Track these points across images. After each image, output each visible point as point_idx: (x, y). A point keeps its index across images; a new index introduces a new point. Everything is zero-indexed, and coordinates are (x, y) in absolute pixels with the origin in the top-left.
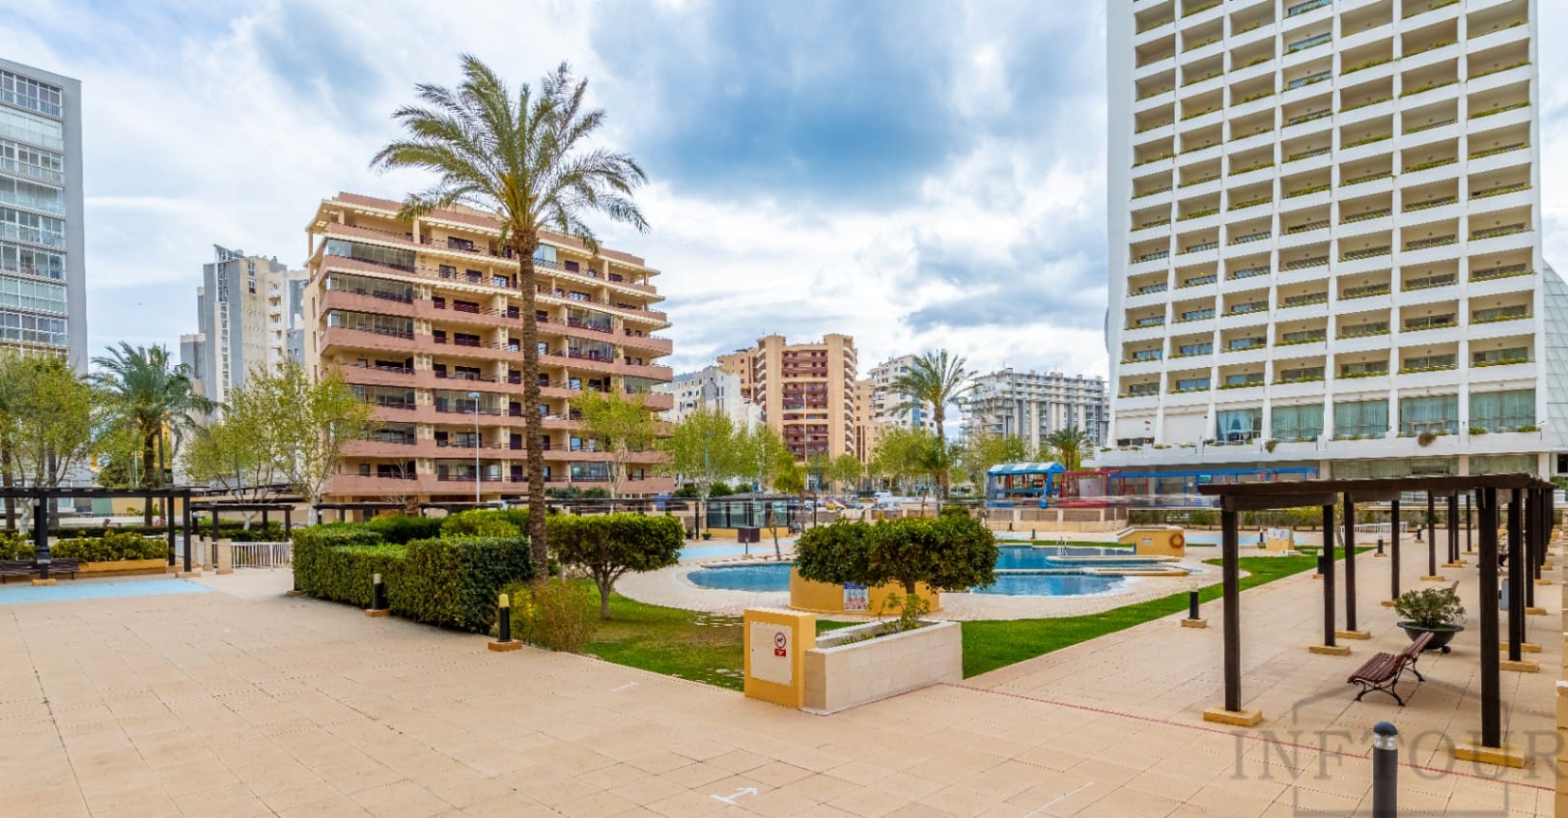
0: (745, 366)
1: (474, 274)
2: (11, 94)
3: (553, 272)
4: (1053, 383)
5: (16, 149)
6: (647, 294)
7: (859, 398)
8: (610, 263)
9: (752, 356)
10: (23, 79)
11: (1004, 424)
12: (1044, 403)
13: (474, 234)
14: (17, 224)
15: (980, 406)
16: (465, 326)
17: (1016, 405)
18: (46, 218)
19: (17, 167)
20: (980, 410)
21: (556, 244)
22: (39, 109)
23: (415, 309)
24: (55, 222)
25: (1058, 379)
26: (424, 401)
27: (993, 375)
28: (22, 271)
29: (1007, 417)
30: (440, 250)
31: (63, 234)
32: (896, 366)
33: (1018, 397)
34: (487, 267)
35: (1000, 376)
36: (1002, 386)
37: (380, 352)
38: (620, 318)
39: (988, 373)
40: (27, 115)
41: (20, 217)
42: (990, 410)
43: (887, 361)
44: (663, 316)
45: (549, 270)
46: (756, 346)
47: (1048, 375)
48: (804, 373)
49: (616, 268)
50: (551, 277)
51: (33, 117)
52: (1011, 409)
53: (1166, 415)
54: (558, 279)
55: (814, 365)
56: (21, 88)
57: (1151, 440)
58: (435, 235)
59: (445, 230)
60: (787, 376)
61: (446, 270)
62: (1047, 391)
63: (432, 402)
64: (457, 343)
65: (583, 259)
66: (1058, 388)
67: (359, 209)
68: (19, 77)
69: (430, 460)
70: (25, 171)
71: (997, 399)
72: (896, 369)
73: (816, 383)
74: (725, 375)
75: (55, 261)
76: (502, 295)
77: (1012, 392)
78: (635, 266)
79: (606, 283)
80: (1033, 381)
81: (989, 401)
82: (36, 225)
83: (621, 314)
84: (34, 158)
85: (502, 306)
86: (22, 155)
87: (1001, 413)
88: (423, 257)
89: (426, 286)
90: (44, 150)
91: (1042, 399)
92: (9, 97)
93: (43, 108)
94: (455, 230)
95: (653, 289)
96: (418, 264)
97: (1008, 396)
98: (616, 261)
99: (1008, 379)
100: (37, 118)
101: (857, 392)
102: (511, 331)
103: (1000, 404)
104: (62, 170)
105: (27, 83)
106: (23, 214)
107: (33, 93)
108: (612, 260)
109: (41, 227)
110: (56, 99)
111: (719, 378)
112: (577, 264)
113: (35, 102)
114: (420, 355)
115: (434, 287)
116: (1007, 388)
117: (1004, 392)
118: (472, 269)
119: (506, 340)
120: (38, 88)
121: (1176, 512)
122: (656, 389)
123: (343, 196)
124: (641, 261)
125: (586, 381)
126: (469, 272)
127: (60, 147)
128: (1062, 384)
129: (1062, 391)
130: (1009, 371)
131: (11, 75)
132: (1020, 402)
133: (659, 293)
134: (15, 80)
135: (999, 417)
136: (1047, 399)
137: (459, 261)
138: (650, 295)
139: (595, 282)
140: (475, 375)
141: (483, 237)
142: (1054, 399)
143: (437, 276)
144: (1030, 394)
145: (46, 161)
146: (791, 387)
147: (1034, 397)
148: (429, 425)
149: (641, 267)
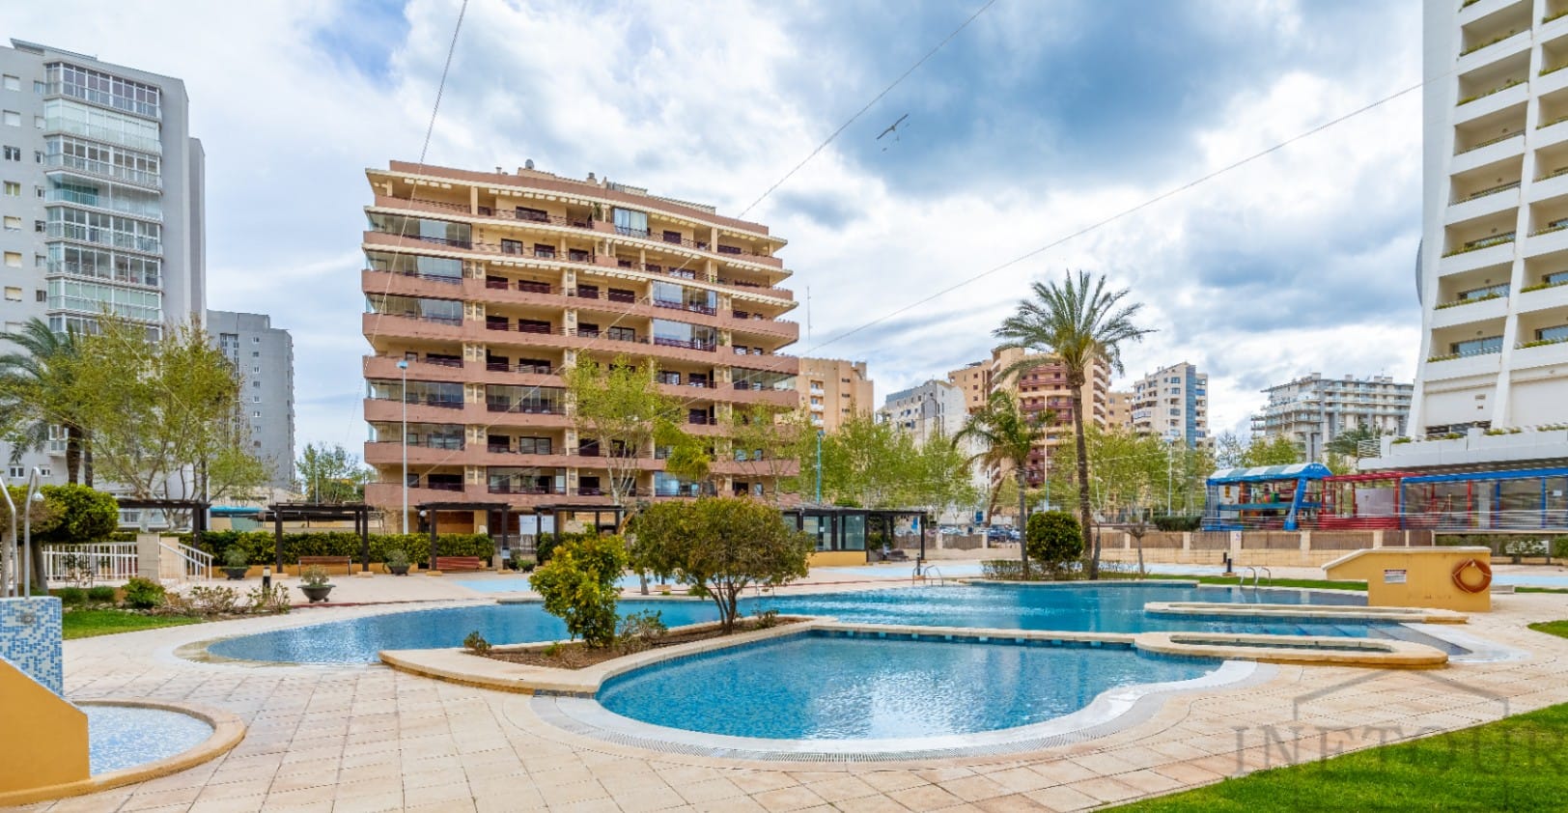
0: (979, 382)
1: (545, 249)
2: (108, 96)
3: (640, 242)
4: (1379, 390)
5: (111, 152)
6: (771, 268)
7: (1111, 413)
8: (720, 231)
9: (985, 368)
10: (120, 80)
11: (1308, 444)
12: (1365, 416)
13: (545, 202)
14: (111, 229)
15: (1276, 422)
16: (535, 310)
17: (1326, 420)
18: (142, 223)
19: (111, 171)
20: (1278, 427)
21: (645, 209)
22: (135, 111)
23: (463, 290)
24: (150, 227)
25: (1385, 386)
26: (473, 399)
27: (1294, 383)
28: (116, 278)
29: (1312, 435)
30: (506, 222)
31: (158, 239)
32: (1166, 376)
33: (1329, 409)
34: (559, 238)
35: (1302, 384)
36: (1308, 395)
37: (430, 343)
38: (728, 296)
39: (1289, 381)
40: (123, 117)
41: (115, 223)
42: (1288, 426)
43: (1155, 371)
44: (788, 294)
45: (636, 240)
46: (990, 357)
47: (1372, 380)
48: (1045, 386)
49: (730, 238)
50: (639, 250)
51: (130, 119)
52: (1318, 424)
53: (1513, 384)
54: (648, 252)
55: (1057, 375)
56: (117, 89)
57: (1486, 425)
58: (500, 204)
59: (510, 198)
60: (1025, 390)
61: (510, 245)
62: (1371, 401)
63: (483, 399)
64: (521, 329)
65: (686, 228)
66: (1385, 397)
67: (410, 178)
68: (116, 78)
69: (480, 468)
70: (120, 175)
71: (1298, 413)
72: (1166, 380)
73: (1058, 397)
74: (946, 390)
75: (151, 268)
76: (571, 270)
77: (1318, 403)
78: (754, 235)
79: (714, 255)
80: (1350, 388)
81: (1288, 415)
82: (132, 230)
83: (730, 291)
84: (129, 161)
85: (569, 284)
86: (118, 159)
87: (1303, 429)
88: (482, 229)
89: (478, 263)
90: (140, 153)
91: (1360, 410)
92: (106, 99)
93: (139, 110)
94: (522, 199)
95: (779, 263)
96: (475, 239)
97: (1315, 407)
98: (727, 229)
99: (1313, 387)
100: (133, 120)
101: (1111, 406)
102: (580, 314)
103: (1304, 417)
104: (158, 172)
105: (123, 84)
106: (118, 220)
107: (129, 94)
108: (721, 227)
109: (136, 233)
110: (152, 99)
111: (939, 393)
112: (679, 235)
113: (131, 102)
114: (469, 345)
115: (489, 264)
116: (1312, 397)
117: (1309, 403)
118: (540, 243)
119: (574, 325)
120: (135, 88)
121: (1525, 538)
122: (782, 385)
123: (394, 165)
124: (765, 230)
125: (685, 376)
126: (538, 247)
127: (158, 148)
128: (1392, 391)
129: (1391, 400)
130: (1315, 377)
131: (107, 76)
132: (1330, 415)
133: (786, 267)
134: (111, 81)
135: (1302, 434)
136: (1370, 411)
137: (524, 233)
138: (775, 269)
139: (698, 254)
140: (545, 368)
141: (557, 204)
142: (1379, 410)
143: (499, 250)
144: (1345, 405)
145: (141, 163)
146: (1029, 403)
147: (1350, 409)
148: (480, 427)
149: (764, 236)
